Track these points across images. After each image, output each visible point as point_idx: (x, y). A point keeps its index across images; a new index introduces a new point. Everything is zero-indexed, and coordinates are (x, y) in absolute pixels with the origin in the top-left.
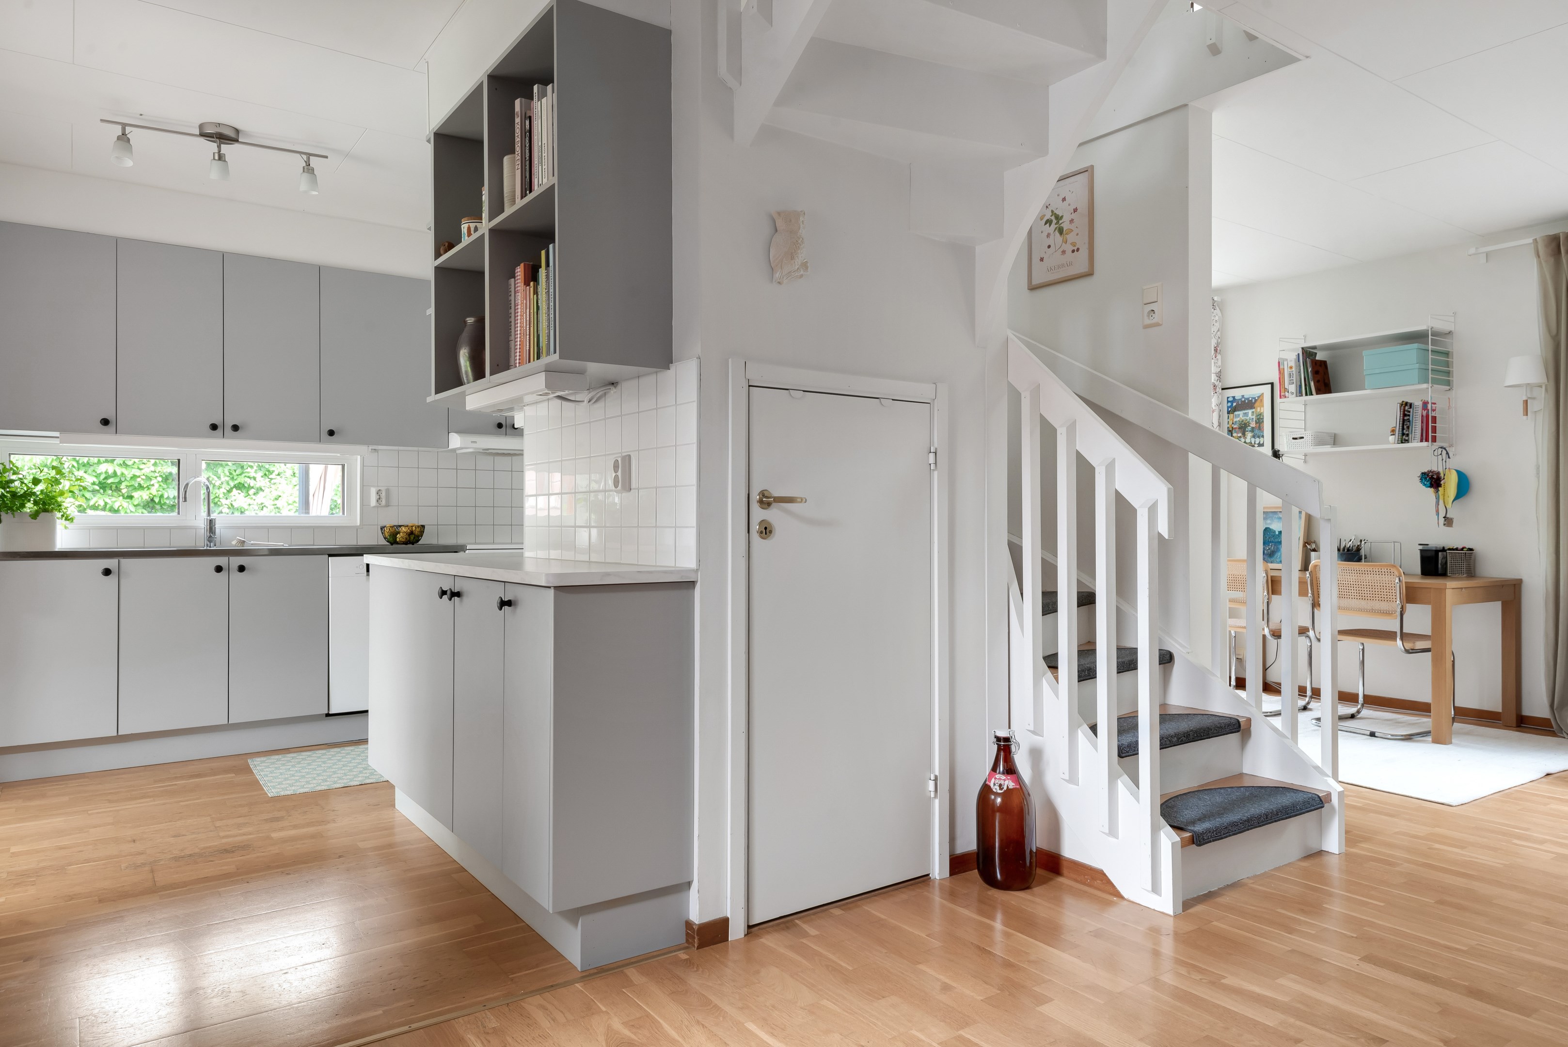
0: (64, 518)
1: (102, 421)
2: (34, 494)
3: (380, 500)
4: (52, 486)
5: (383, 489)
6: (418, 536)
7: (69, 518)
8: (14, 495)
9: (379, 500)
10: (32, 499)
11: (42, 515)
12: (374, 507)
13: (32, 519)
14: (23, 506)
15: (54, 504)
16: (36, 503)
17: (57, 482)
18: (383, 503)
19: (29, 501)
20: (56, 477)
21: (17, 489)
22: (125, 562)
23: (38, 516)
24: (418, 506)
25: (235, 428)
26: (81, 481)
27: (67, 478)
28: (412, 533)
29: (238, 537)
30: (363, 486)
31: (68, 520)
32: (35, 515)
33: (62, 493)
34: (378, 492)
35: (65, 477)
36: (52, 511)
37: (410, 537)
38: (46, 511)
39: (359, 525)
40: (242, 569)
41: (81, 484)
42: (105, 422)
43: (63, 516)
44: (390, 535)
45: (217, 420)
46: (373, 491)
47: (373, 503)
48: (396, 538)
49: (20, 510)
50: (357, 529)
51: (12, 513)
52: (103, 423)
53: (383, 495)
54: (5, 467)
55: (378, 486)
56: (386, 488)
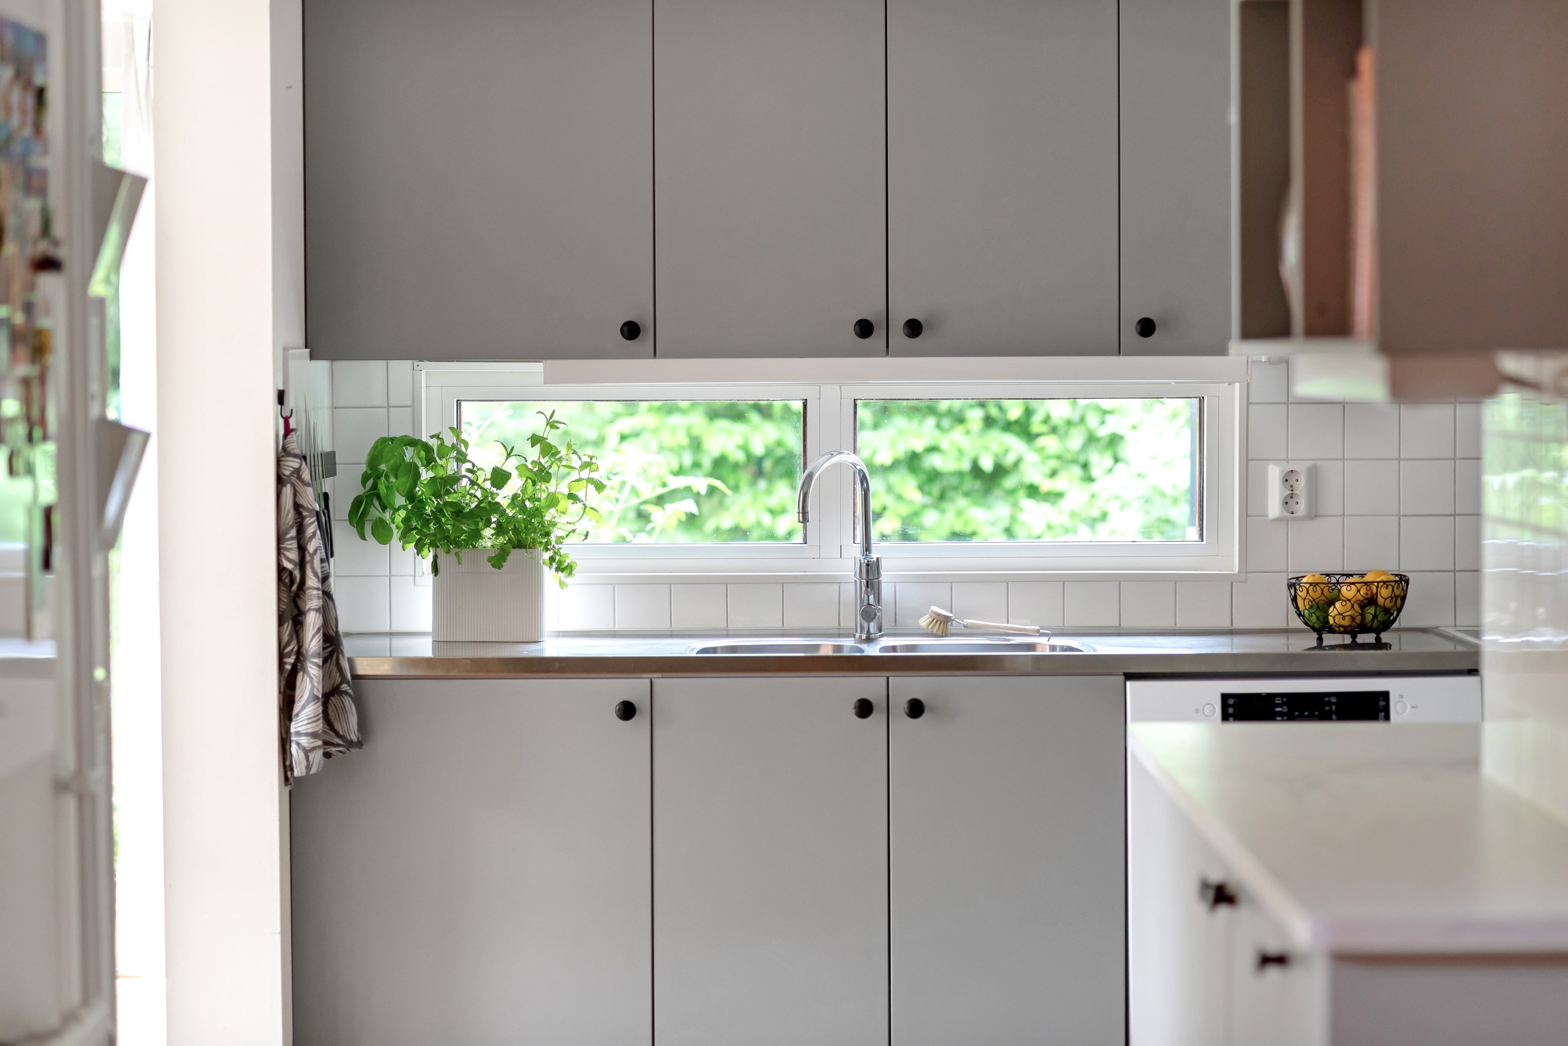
0: (554, 565)
1: (626, 329)
2: (496, 507)
3: (1293, 501)
4: (534, 484)
5: (1301, 468)
6: (1387, 611)
7: (566, 564)
8: (458, 512)
9: (1288, 501)
10: (494, 519)
11: (515, 555)
12: (1276, 520)
13: (494, 566)
14: (476, 535)
15: (535, 532)
16: (500, 530)
17: (542, 475)
18: (1302, 508)
19: (488, 523)
20: (540, 463)
21: (464, 496)
22: (665, 684)
23: (504, 561)
24: (1399, 516)
25: (914, 328)
26: (593, 467)
27: (564, 463)
28: (1371, 600)
29: (935, 608)
30: (1246, 460)
31: (563, 570)
32: (499, 559)
33: (553, 501)
34: (1288, 478)
35: (560, 459)
36: (532, 545)
37: (1363, 615)
38: (520, 545)
39: (1237, 571)
40: (916, 709)
41: (593, 475)
42: (631, 331)
43: (552, 559)
44: (1311, 607)
45: (872, 311)
46: (1274, 474)
47: (1274, 509)
48: (1327, 615)
49: (472, 545)
50: (1231, 581)
51: (456, 554)
52: (626, 334)
53: (1301, 486)
54: (442, 443)
55: (1287, 460)
56: (1310, 463)
